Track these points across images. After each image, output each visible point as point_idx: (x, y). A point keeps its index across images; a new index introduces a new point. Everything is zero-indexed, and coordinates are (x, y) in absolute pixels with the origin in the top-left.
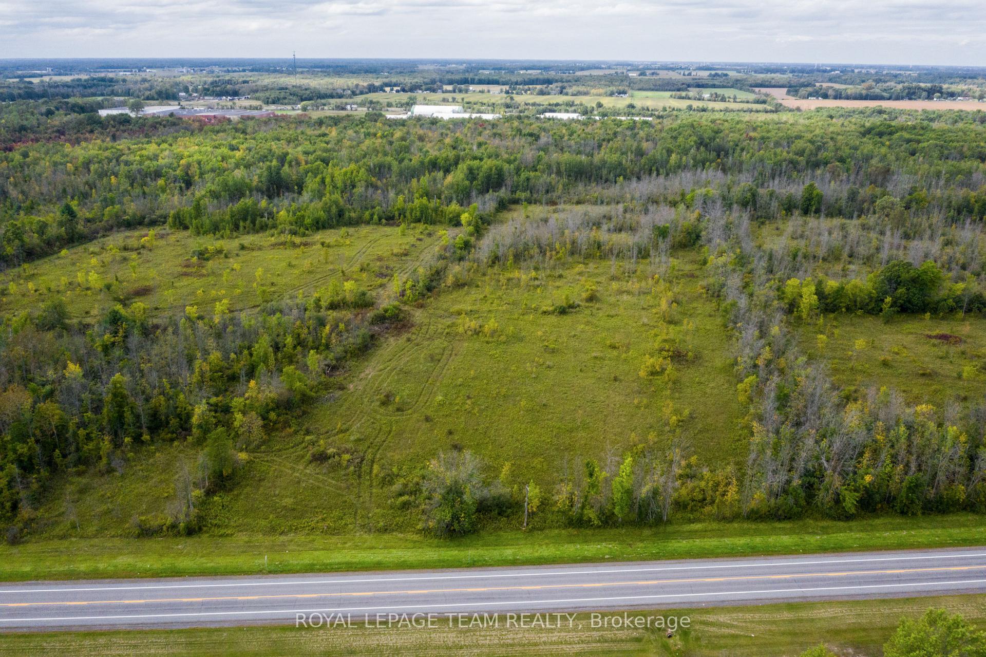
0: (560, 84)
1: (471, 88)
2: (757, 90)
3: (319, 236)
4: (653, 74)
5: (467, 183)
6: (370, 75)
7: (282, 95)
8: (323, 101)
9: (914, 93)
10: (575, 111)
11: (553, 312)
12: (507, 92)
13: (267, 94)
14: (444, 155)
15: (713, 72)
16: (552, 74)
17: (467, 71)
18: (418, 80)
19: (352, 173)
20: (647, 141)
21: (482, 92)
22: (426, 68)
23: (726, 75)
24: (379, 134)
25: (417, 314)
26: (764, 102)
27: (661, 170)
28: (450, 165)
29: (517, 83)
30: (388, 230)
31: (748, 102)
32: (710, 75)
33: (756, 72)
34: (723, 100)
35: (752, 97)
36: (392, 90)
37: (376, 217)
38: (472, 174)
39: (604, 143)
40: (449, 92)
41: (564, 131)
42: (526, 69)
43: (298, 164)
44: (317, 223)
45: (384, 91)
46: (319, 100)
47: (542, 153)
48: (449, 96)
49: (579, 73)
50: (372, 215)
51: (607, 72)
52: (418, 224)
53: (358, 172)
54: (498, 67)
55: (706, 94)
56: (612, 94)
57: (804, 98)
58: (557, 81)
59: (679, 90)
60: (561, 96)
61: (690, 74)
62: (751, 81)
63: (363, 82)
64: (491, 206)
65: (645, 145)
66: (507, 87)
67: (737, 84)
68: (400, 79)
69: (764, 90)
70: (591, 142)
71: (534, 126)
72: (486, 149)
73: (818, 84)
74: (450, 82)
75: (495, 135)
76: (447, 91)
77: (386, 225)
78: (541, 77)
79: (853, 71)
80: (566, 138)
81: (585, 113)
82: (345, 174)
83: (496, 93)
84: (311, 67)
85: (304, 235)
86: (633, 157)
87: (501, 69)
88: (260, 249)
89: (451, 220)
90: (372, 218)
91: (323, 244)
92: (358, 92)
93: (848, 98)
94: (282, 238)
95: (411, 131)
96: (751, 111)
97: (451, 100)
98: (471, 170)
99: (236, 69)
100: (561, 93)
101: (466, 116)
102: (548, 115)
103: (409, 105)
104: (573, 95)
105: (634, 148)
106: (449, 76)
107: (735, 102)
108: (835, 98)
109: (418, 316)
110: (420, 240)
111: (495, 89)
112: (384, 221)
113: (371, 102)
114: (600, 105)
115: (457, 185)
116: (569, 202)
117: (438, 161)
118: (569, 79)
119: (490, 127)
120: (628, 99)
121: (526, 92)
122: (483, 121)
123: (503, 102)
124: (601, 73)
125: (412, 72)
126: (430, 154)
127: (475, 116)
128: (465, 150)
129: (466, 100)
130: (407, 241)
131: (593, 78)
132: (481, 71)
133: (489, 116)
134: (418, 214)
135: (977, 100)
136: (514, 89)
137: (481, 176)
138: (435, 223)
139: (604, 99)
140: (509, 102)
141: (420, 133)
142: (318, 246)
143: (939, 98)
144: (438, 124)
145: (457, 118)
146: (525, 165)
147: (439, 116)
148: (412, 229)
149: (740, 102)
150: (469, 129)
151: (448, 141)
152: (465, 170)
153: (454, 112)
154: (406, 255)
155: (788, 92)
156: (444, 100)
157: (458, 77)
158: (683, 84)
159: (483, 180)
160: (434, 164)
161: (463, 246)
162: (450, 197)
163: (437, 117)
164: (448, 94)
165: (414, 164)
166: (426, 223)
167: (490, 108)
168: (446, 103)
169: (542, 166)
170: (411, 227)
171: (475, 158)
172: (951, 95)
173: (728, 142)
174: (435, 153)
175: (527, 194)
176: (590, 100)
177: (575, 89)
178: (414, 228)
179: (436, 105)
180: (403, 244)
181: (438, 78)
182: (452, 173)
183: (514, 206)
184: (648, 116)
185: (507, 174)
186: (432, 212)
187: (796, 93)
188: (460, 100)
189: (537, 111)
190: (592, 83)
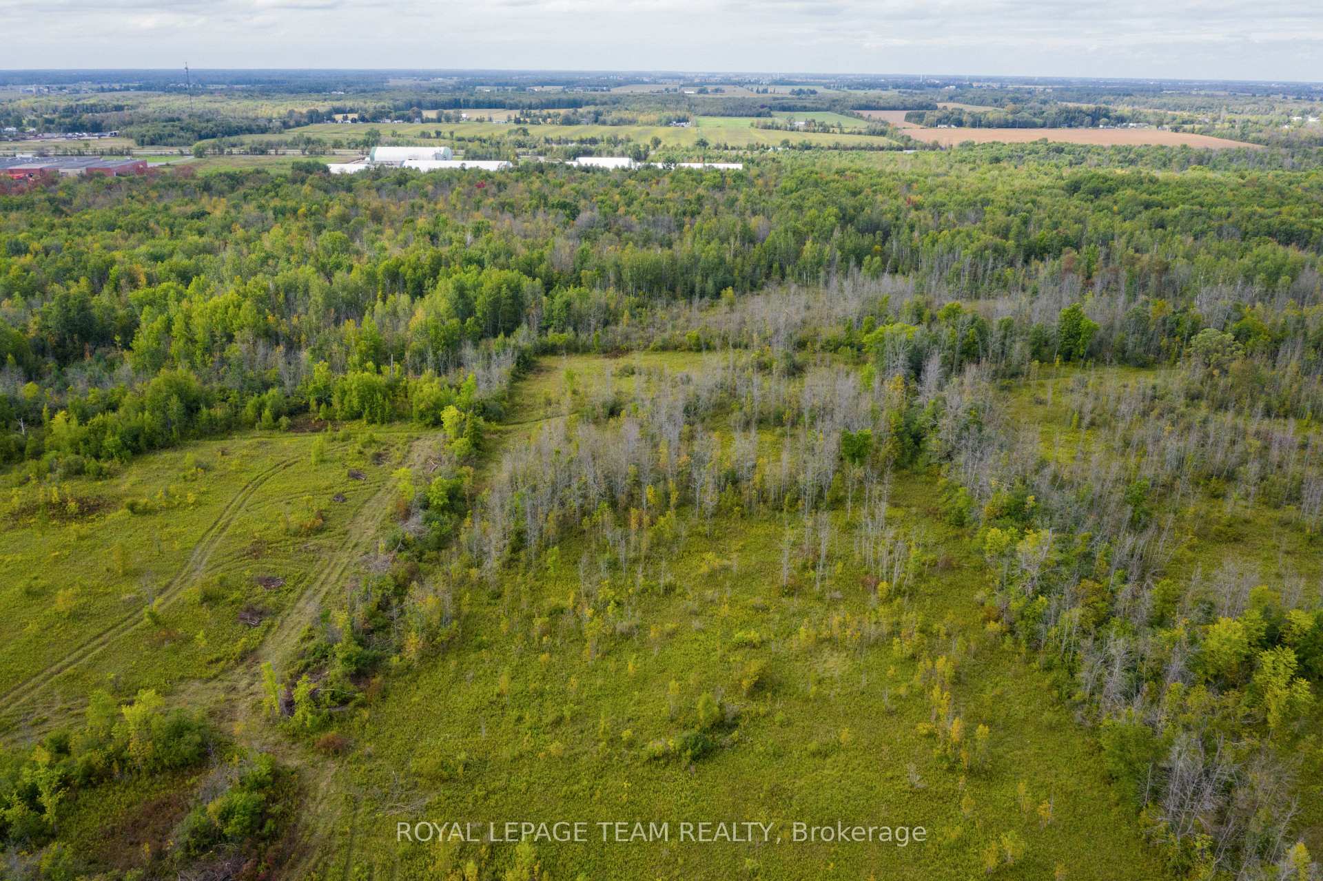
0: (592, 108)
1: (464, 115)
2: (865, 113)
4: (717, 91)
5: (455, 322)
6: (315, 96)
7: (167, 131)
8: (233, 139)
9: (1073, 119)
10: (623, 154)
11: (676, 758)
12: (518, 121)
13: (143, 130)
14: (413, 258)
15: (797, 88)
16: (577, 93)
17: (457, 88)
18: (387, 103)
19: (227, 308)
20: (754, 213)
21: (480, 121)
22: (400, 83)
23: (814, 92)
24: (302, 210)
26: (883, 133)
27: (788, 270)
28: (425, 276)
29: (530, 107)
30: (293, 445)
31: (860, 133)
32: (793, 92)
33: (849, 87)
34: (826, 130)
35: (862, 125)
36: (345, 118)
37: (267, 413)
38: (463, 304)
39: (687, 219)
40: (432, 121)
41: (617, 197)
42: (543, 84)
43: (133, 283)
44: (135, 438)
45: (334, 120)
46: (226, 139)
47: (586, 245)
48: (431, 128)
49: (616, 91)
50: (260, 408)
51: (655, 88)
52: (356, 425)
53: (239, 306)
54: (501, 81)
55: (800, 120)
56: (668, 123)
57: (934, 125)
58: (587, 104)
59: (759, 115)
60: (596, 126)
61: (765, 91)
62: (852, 102)
63: (302, 107)
64: (503, 368)
65: (755, 222)
66: (516, 113)
67: (833, 106)
68: (358, 103)
69: (876, 115)
70: (666, 218)
71: (566, 188)
72: (489, 241)
73: (940, 105)
74: (435, 106)
75: (503, 206)
76: (428, 120)
77: (291, 428)
78: (564, 97)
79: (971, 86)
80: (622, 210)
81: (638, 157)
82: (215, 310)
83: (500, 122)
84: (231, 83)
85: (99, 474)
86: (738, 244)
87: (507, 84)
89: (422, 415)
90: (258, 416)
91: (132, 507)
92: (292, 123)
93: (989, 125)
94: (43, 491)
95: (360, 201)
96: (872, 148)
97: (433, 134)
98: (461, 290)
99: (117, 86)
100: (596, 121)
101: (456, 164)
102: (584, 161)
103: (372, 141)
104: (613, 124)
105: (738, 229)
106: (432, 97)
107: (842, 132)
108: (974, 125)
110: (355, 476)
111: (500, 116)
112: (284, 420)
113: (309, 141)
114: (657, 142)
115: (436, 327)
116: (646, 347)
117: (402, 269)
118: (604, 99)
119: (494, 189)
120: (694, 130)
121: (544, 120)
122: (483, 177)
123: (512, 137)
124: (645, 89)
125: (378, 90)
126: (387, 254)
127: (470, 164)
128: (451, 243)
129: (456, 135)
130: (327, 483)
131: (637, 98)
132: (478, 88)
133: (491, 166)
134: (355, 402)
135: (1154, 127)
136: (528, 116)
137: (480, 305)
138: (390, 421)
139: (660, 132)
140: (521, 138)
141: (375, 204)
142: (121, 513)
143: (1106, 124)
144: (409, 184)
145: (441, 170)
146: (560, 274)
147: (413, 164)
148: (343, 440)
149: (850, 133)
150: (459, 193)
151: (422, 222)
152: (451, 290)
153: (437, 157)
154: (320, 530)
155: (908, 118)
156: (424, 135)
157: (445, 97)
158: (763, 107)
159: (484, 314)
160: (394, 276)
161: (447, 501)
162: (422, 355)
163: (410, 168)
164: (430, 125)
165: (356, 277)
166: (372, 422)
167: (493, 149)
168: (426, 140)
169: (589, 273)
170: (341, 434)
171: (470, 261)
172: (1121, 120)
173: (883, 213)
174: (396, 253)
175: (569, 334)
176: (640, 134)
177: (615, 115)
178: (346, 438)
179: (409, 144)
180: (316, 492)
181: (415, 98)
182: (427, 297)
183: (546, 361)
184: (734, 162)
185: (530, 297)
186: (385, 396)
187: (919, 119)
188: (448, 135)
189: (566, 153)
190: (637, 106)
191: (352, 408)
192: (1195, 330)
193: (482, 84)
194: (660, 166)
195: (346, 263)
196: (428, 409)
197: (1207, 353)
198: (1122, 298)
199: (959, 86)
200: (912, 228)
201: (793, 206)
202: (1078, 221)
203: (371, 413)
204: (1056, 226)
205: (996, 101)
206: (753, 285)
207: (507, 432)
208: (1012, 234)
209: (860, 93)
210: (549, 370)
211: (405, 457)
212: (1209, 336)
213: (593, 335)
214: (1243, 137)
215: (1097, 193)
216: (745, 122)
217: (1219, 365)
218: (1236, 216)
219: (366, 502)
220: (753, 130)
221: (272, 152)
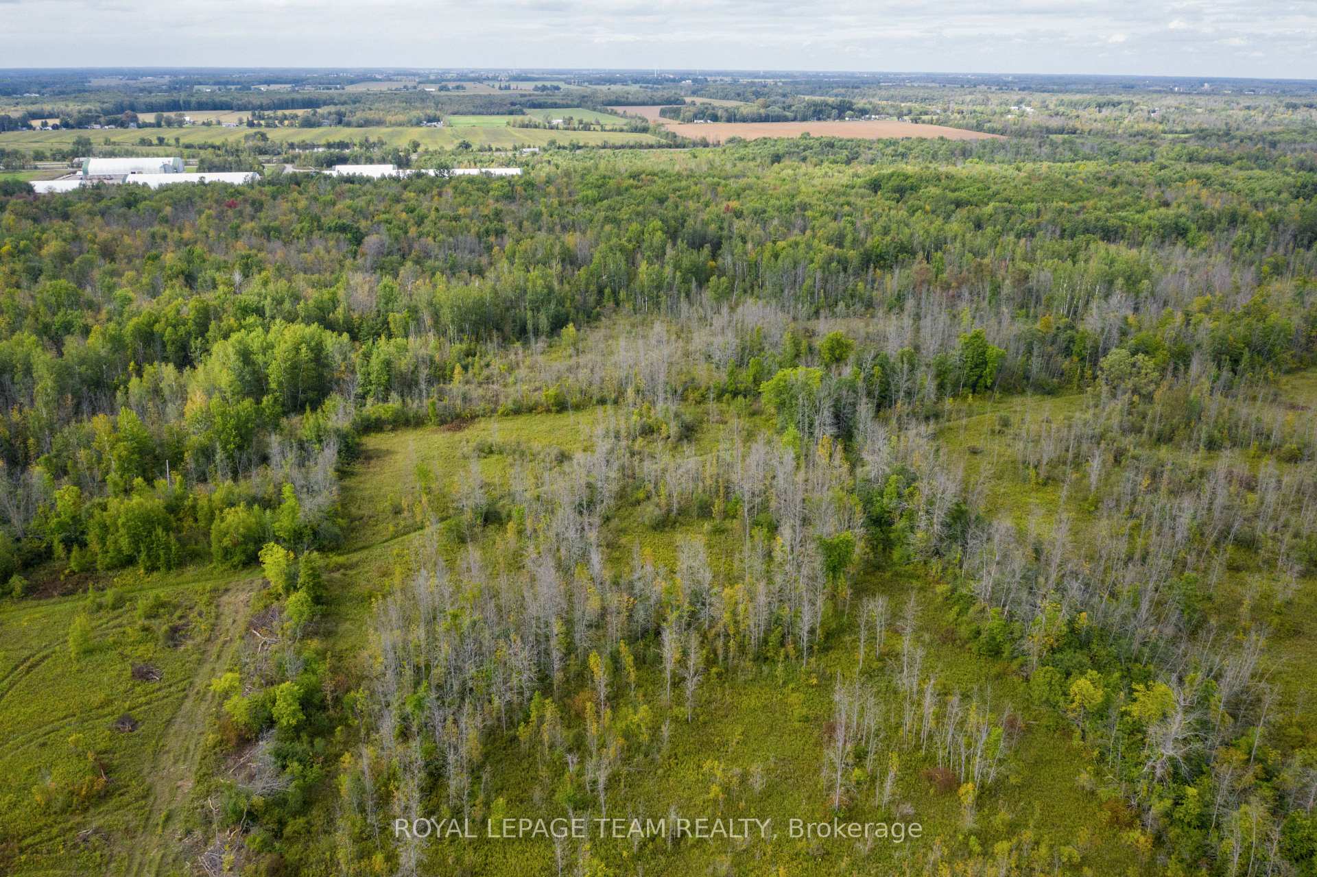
0: (332, 109)
1: (187, 119)
2: (620, 109)
4: (458, 88)
5: (247, 403)
6: (4, 99)
9: (821, 112)
10: (383, 161)
12: (251, 124)
14: (170, 312)
15: (540, 84)
16: (308, 91)
17: (172, 88)
18: (92, 106)
20: (566, 229)
21: (208, 124)
22: (104, 82)
23: (558, 88)
24: (6, 248)
26: (645, 130)
27: (622, 296)
28: (189, 334)
29: (262, 108)
31: (622, 131)
32: (538, 89)
33: (590, 82)
34: (587, 127)
35: (620, 122)
36: (45, 125)
38: (252, 373)
39: (492, 239)
40: (151, 125)
41: (403, 215)
42: (268, 82)
45: (31, 127)
47: (386, 280)
48: (151, 134)
49: (350, 89)
51: (394, 86)
52: (129, 577)
54: (220, 79)
55: (558, 118)
56: (419, 123)
57: (690, 121)
58: (325, 103)
59: (511, 113)
60: (339, 127)
61: (508, 88)
62: (602, 98)
66: (246, 116)
67: (583, 102)
68: (58, 106)
69: (631, 110)
70: (468, 239)
71: (339, 206)
72: (265, 282)
73: (688, 100)
74: (150, 108)
75: (267, 232)
76: (146, 125)
78: (296, 96)
79: (706, 80)
80: (413, 231)
81: (402, 163)
83: (231, 125)
86: (560, 267)
87: (227, 83)
89: (227, 553)
93: (744, 120)
95: (81, 230)
96: (641, 147)
97: (155, 141)
98: (245, 355)
100: (340, 122)
101: (194, 177)
103: (84, 149)
104: (360, 126)
105: (555, 249)
106: (144, 99)
107: (603, 130)
108: (729, 120)
110: (143, 674)
111: (229, 119)
112: (17, 581)
114: (414, 145)
115: (223, 414)
116: (494, 411)
117: (157, 327)
118: (343, 99)
119: (249, 209)
120: (448, 130)
121: (281, 122)
122: (232, 195)
123: (251, 143)
124: (384, 87)
125: (80, 91)
126: (134, 307)
127: (210, 177)
128: (215, 287)
129: (182, 141)
130: (100, 697)
131: (379, 97)
132: (196, 87)
133: (236, 178)
134: (124, 543)
135: (895, 118)
136: (262, 118)
137: (275, 373)
138: (181, 564)
139: (414, 133)
140: (261, 144)
141: (103, 236)
143: (851, 117)
144: (141, 206)
145: (175, 185)
146: (361, 317)
147: (140, 179)
148: (114, 608)
149: (612, 130)
150: (209, 217)
151: (170, 258)
152: (233, 357)
153: (165, 169)
154: (104, 796)
155: (663, 113)
156: (144, 142)
157: (159, 98)
158: (513, 104)
159: (280, 384)
160: (147, 336)
161: (301, 716)
162: (206, 453)
163: (136, 184)
164: (148, 130)
165: (96, 343)
166: (151, 569)
167: (229, 158)
168: (145, 149)
169: (398, 316)
170: (109, 596)
171: (245, 311)
172: (863, 112)
173: (705, 224)
174: (146, 306)
175: (395, 403)
176: (392, 135)
177: (359, 116)
178: (118, 603)
179: (129, 154)
180: (86, 715)
181: (127, 100)
182: (200, 368)
183: (372, 442)
184: (508, 165)
185: (338, 357)
186: (167, 529)
187: (675, 114)
188: (172, 142)
189: (317, 160)
190: (381, 106)
191: (120, 551)
192: (1096, 350)
193: (200, 84)
194: (432, 173)
195: (79, 322)
196: (235, 545)
199: (695, 81)
200: (743, 239)
203: (149, 556)
205: (739, 95)
206: (589, 316)
207: (352, 566)
209: (604, 88)
210: (379, 455)
211: (213, 627)
212: (1121, 358)
213: (426, 402)
214: (979, 127)
215: (902, 192)
216: (500, 121)
217: (1135, 390)
219: (169, 722)
220: (510, 129)
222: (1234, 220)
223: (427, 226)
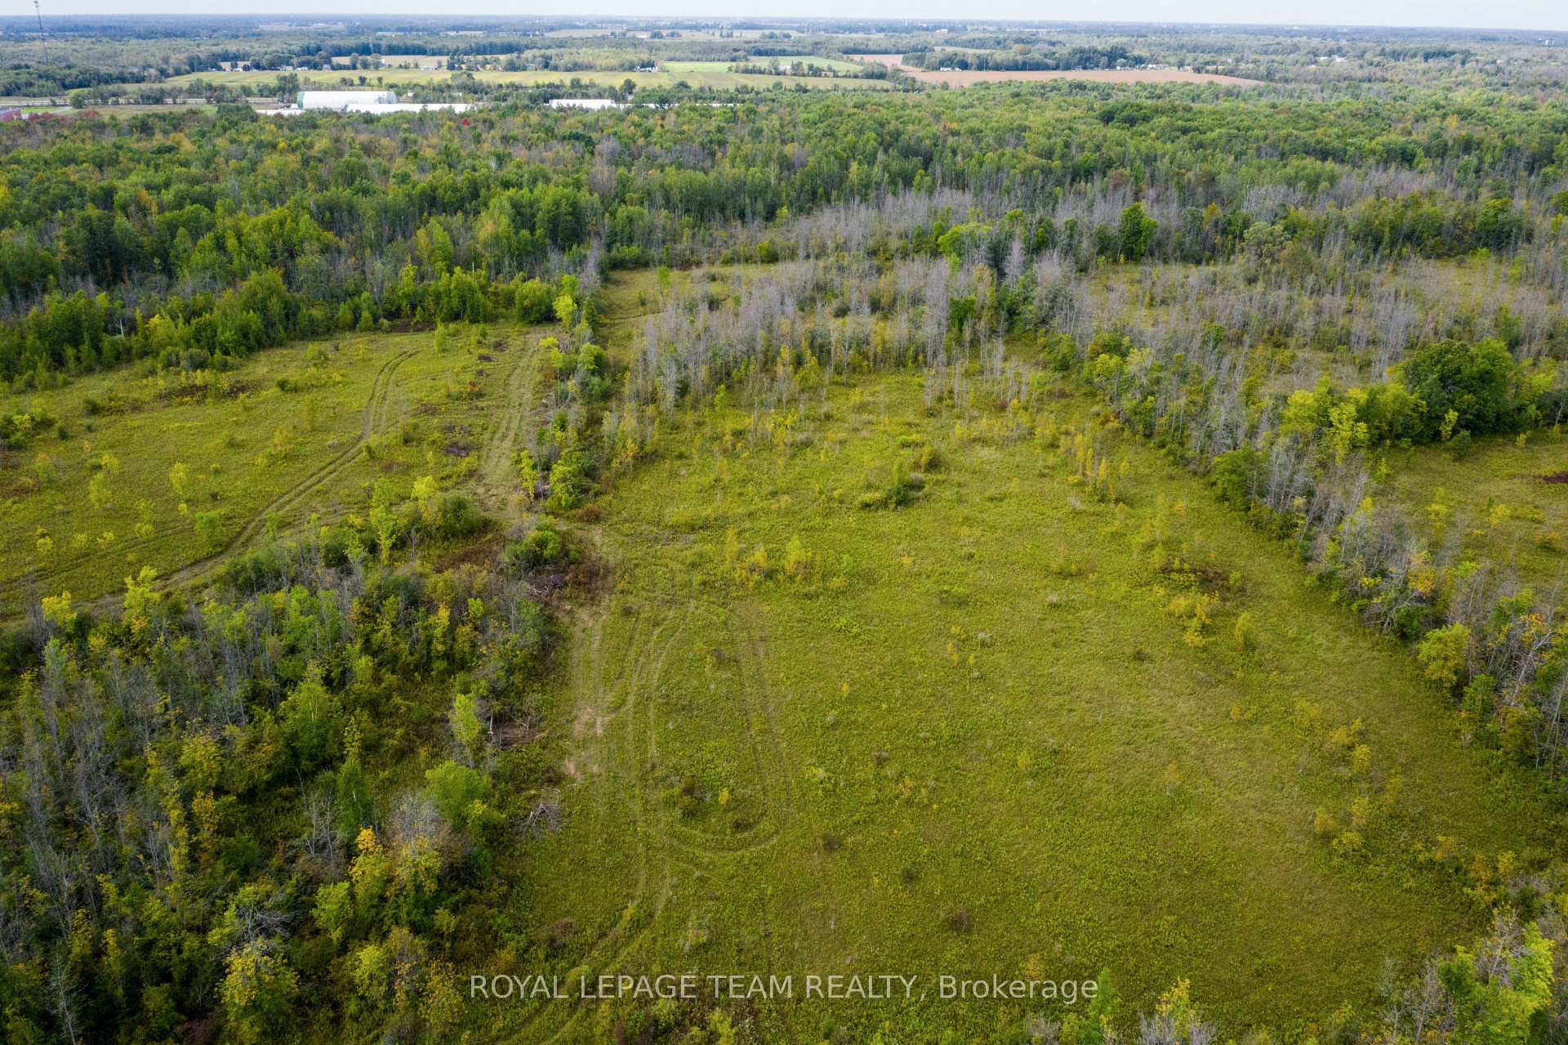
0: (537, 53)
1: (383, 61)
2: (857, 57)
3: (262, 367)
4: (672, 35)
5: (523, 233)
6: (181, 41)
7: (22, 79)
8: (110, 88)
9: (1087, 60)
10: (600, 97)
11: (883, 504)
12: (452, 67)
14: (447, 182)
15: (766, 32)
16: (505, 36)
17: (354, 33)
20: (785, 142)
21: (406, 67)
22: (273, 28)
23: (788, 36)
24: (282, 146)
25: (597, 539)
26: (882, 76)
27: (834, 195)
28: (466, 200)
29: (458, 52)
30: (406, 341)
31: (856, 76)
32: (764, 36)
33: (826, 32)
34: (817, 73)
35: (855, 69)
36: (234, 66)
37: (366, 314)
38: (522, 216)
39: (715, 147)
40: (347, 68)
42: (456, 28)
43: (144, 211)
44: (245, 335)
45: (221, 68)
46: (102, 87)
48: (351, 75)
49: (551, 34)
50: (357, 310)
51: (598, 32)
52: (462, 325)
54: (403, 26)
55: (784, 64)
56: (632, 68)
57: (936, 68)
59: (733, 60)
60: (552, 72)
61: (730, 35)
62: (835, 46)
63: (172, 53)
65: (789, 149)
66: (443, 60)
67: (815, 49)
68: (239, 47)
69: (869, 58)
71: (569, 123)
72: (517, 166)
73: (937, 48)
74: (342, 53)
75: (506, 139)
76: (342, 67)
77: (392, 330)
79: (965, 28)
80: (641, 141)
81: (620, 98)
83: (432, 70)
85: (225, 367)
86: (778, 169)
88: (136, 407)
89: (525, 312)
90: (356, 319)
91: (282, 385)
92: (171, 70)
93: (997, 67)
94: (183, 380)
96: (876, 90)
97: (358, 81)
98: (515, 208)
100: (546, 66)
102: (560, 103)
103: (291, 86)
104: (569, 70)
107: (836, 76)
108: (979, 68)
109: (602, 543)
110: (486, 358)
111: (425, 62)
112: (385, 322)
113: (208, 88)
115: (508, 238)
116: (717, 259)
118: (545, 43)
119: (482, 125)
120: (664, 73)
121: (484, 66)
122: (460, 117)
123: (458, 83)
124: (587, 33)
125: (256, 34)
128: (475, 170)
129: (385, 81)
131: (585, 42)
134: (455, 302)
135: (1175, 68)
136: (462, 62)
138: (493, 319)
139: (628, 76)
140: (469, 83)
142: (274, 391)
143: (1125, 64)
144: (379, 123)
147: (360, 108)
148: (455, 335)
149: (845, 76)
151: (431, 153)
153: (380, 101)
154: (480, 395)
155: (906, 61)
156: (346, 81)
157: (349, 41)
158: (735, 51)
160: (431, 197)
161: (596, 367)
164: (346, 71)
166: (474, 321)
169: (634, 196)
172: (1139, 62)
173: (921, 140)
174: (425, 179)
175: (637, 248)
176: (604, 78)
177: (566, 61)
180: (456, 370)
181: (316, 44)
183: (620, 274)
185: (591, 211)
187: (920, 62)
190: (590, 50)
191: (451, 308)
192: (1246, 224)
196: (534, 304)
197: (1260, 243)
198: (1174, 207)
199: (952, 30)
200: (954, 152)
201: (824, 135)
202: (1120, 144)
203: (472, 312)
204: (1098, 148)
205: (998, 43)
206: (804, 208)
208: (1056, 156)
209: (842, 36)
212: (1260, 226)
213: (661, 250)
215: (1131, 121)
217: (1271, 255)
218: (1272, 138)
220: (733, 74)
221: (170, 101)
222: (1467, 146)
223: (654, 138)
